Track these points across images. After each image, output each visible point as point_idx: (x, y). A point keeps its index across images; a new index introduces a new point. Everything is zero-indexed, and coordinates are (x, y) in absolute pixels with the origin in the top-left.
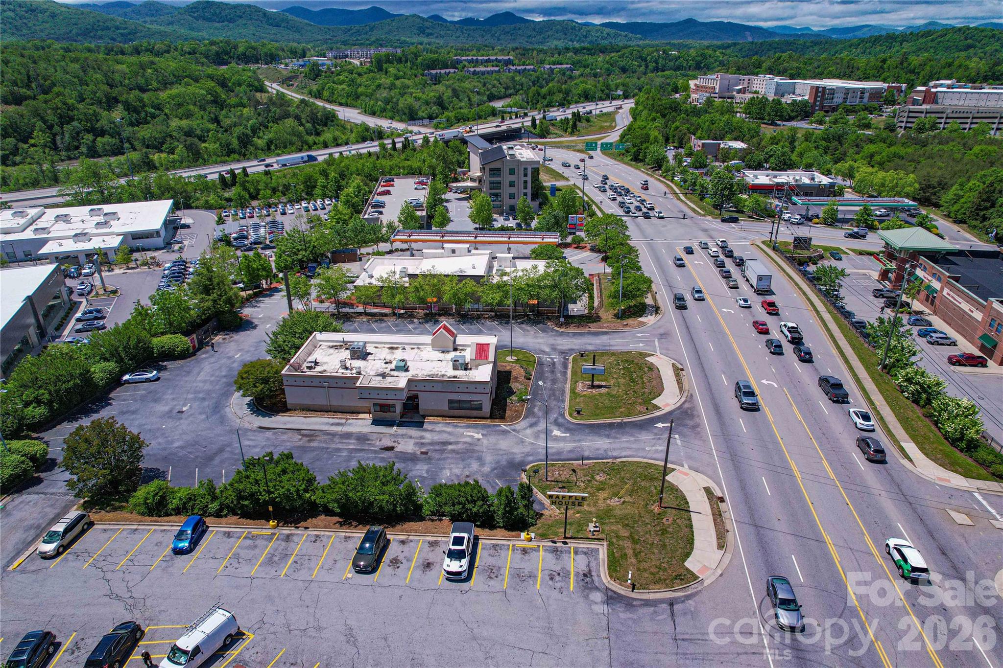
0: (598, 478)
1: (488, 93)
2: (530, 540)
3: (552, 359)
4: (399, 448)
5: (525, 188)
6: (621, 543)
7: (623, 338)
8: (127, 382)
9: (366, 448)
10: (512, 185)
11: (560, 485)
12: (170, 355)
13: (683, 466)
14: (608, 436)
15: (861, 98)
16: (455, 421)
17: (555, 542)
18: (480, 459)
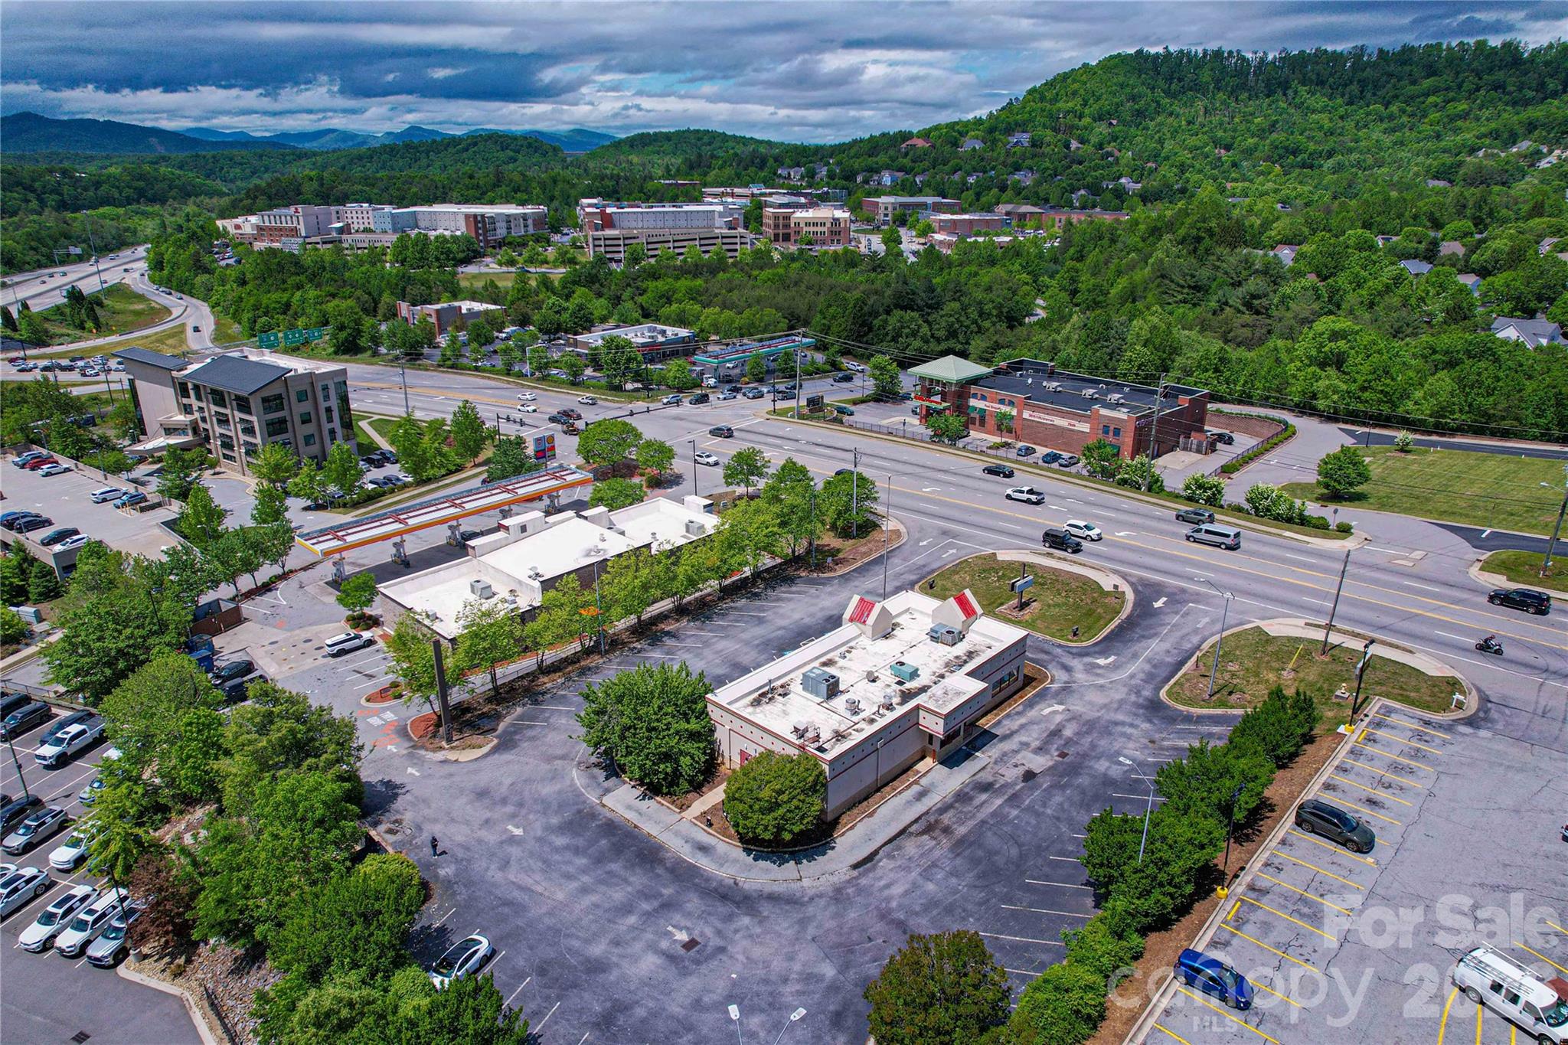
2: (1352, 731)
4: (1035, 768)
5: (331, 420)
11: (1225, 693)
15: (526, 226)
16: (1008, 709)
17: (1362, 720)
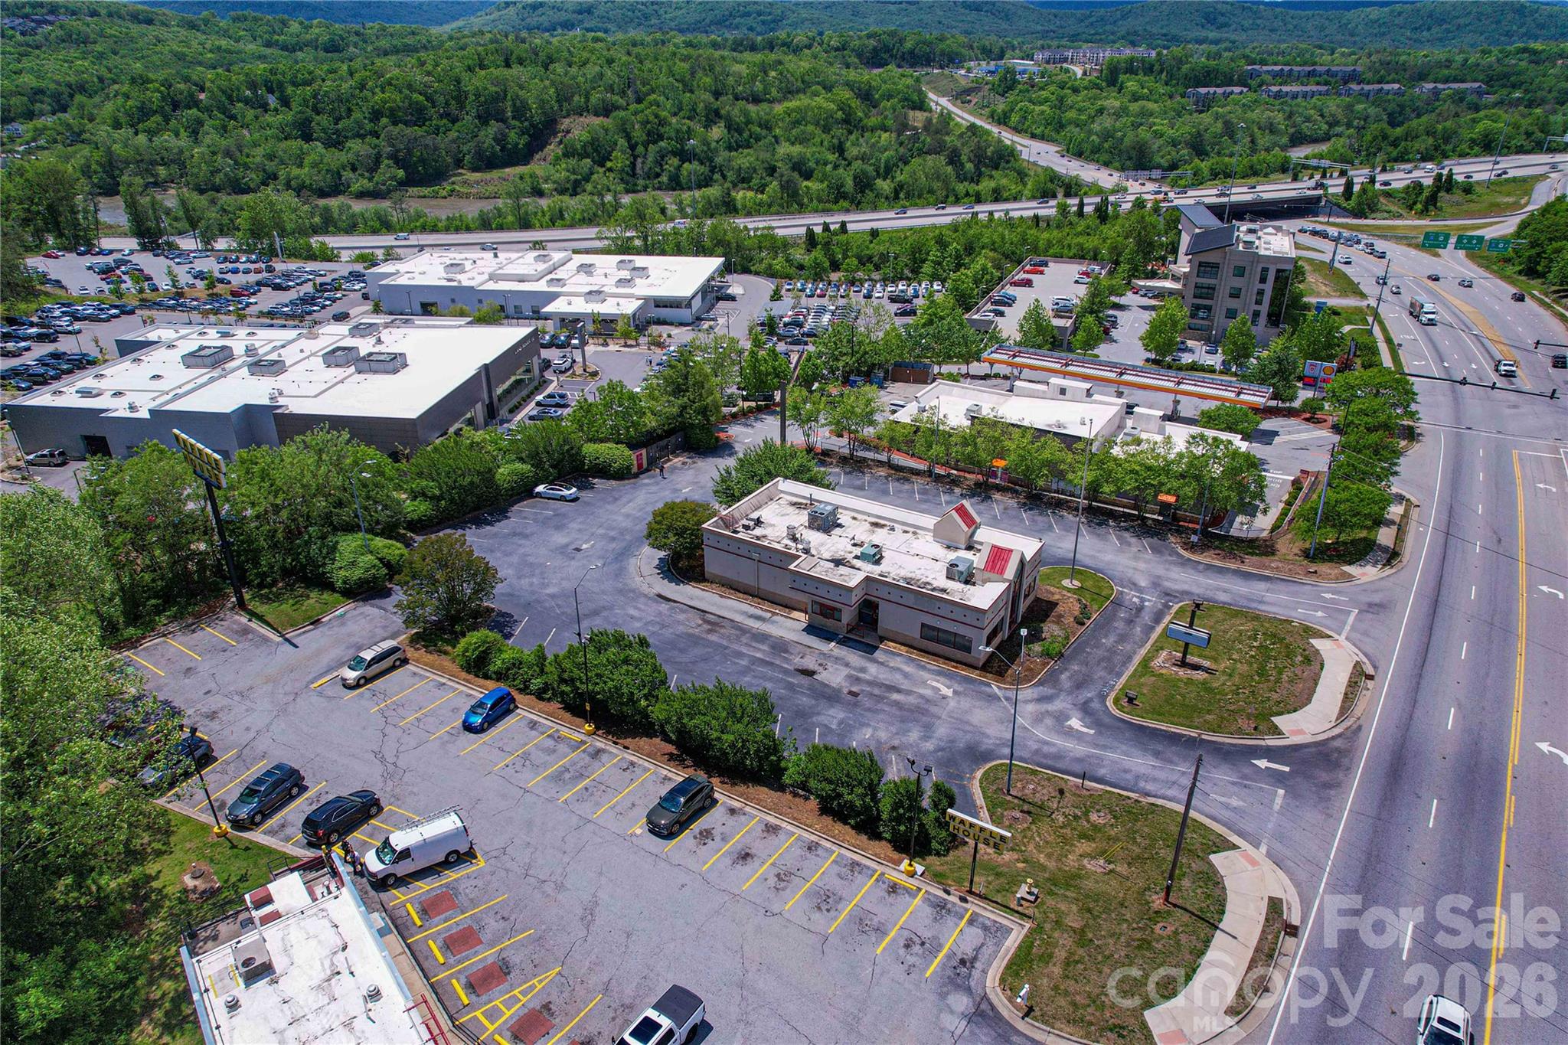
0: (1094, 817)
1: (1291, 130)
2: (912, 875)
3: (1142, 600)
4: (823, 676)
5: (1258, 302)
6: (1056, 934)
7: (1295, 594)
8: (539, 495)
9: (778, 662)
10: (1235, 294)
11: (1026, 807)
12: (603, 471)
13: (1257, 846)
14: (1157, 754)
16: (924, 659)
17: (948, 893)
18: (928, 728)
